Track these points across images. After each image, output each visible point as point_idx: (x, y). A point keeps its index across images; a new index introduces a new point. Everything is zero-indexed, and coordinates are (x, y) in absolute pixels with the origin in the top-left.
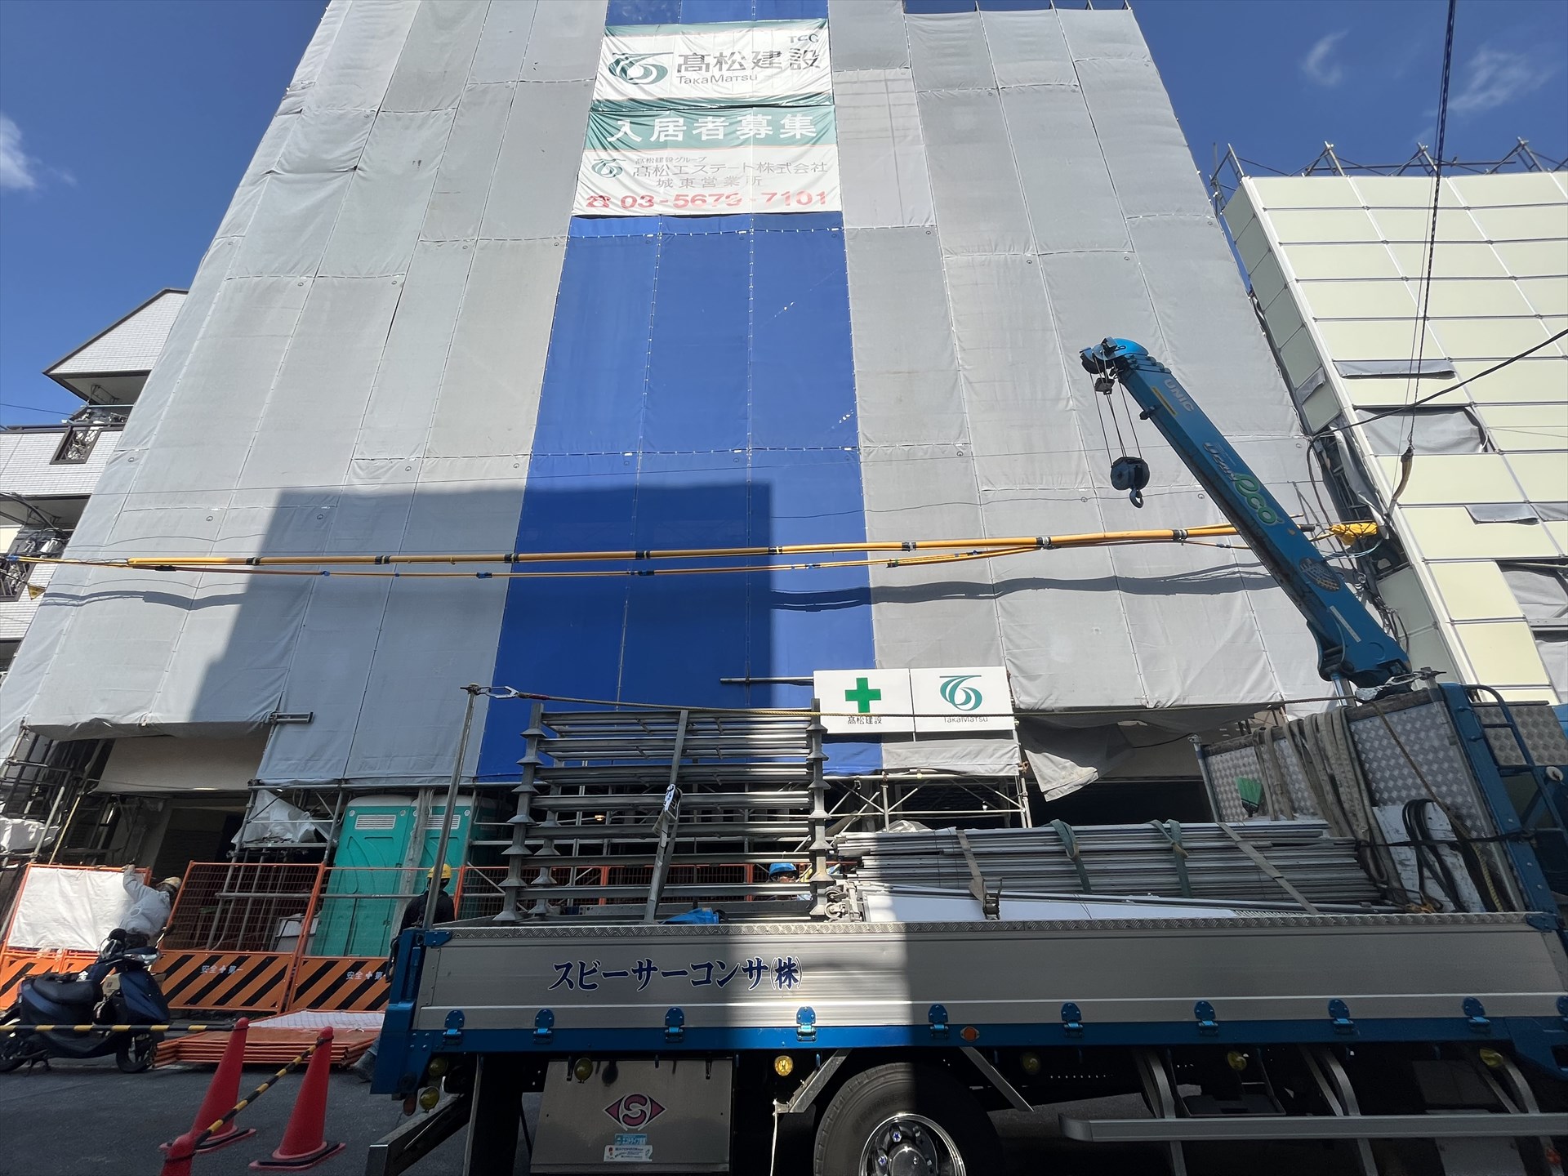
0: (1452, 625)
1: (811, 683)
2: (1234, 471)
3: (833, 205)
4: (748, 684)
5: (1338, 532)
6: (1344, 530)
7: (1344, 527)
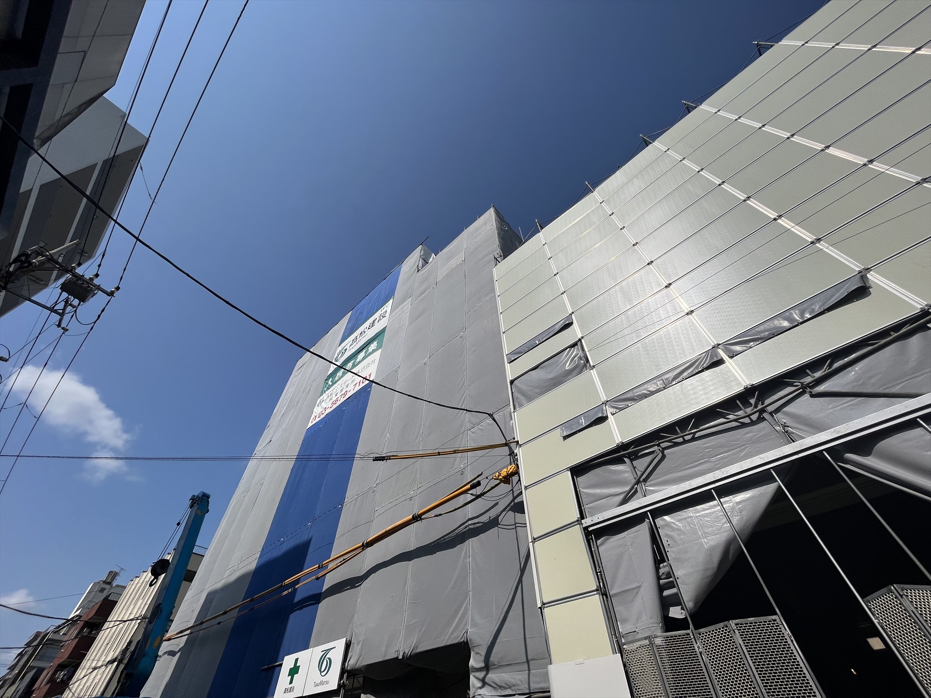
3: (372, 377)
5: (497, 479)
6: (499, 476)
7: (498, 473)
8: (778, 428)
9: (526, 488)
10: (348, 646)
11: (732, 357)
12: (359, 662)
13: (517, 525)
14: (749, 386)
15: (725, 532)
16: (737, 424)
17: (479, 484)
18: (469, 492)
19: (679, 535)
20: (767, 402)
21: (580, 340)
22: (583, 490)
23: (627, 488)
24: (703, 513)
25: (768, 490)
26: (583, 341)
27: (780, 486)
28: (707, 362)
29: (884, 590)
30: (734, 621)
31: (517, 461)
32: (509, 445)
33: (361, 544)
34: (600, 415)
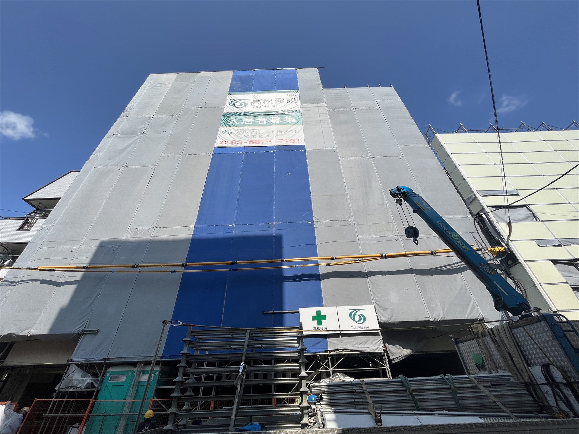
0: (541, 286)
1: (299, 312)
2: (449, 231)
3: (302, 143)
4: (274, 314)
6: (493, 250)
9: (525, 261)
12: (392, 319)
26: (529, 207)
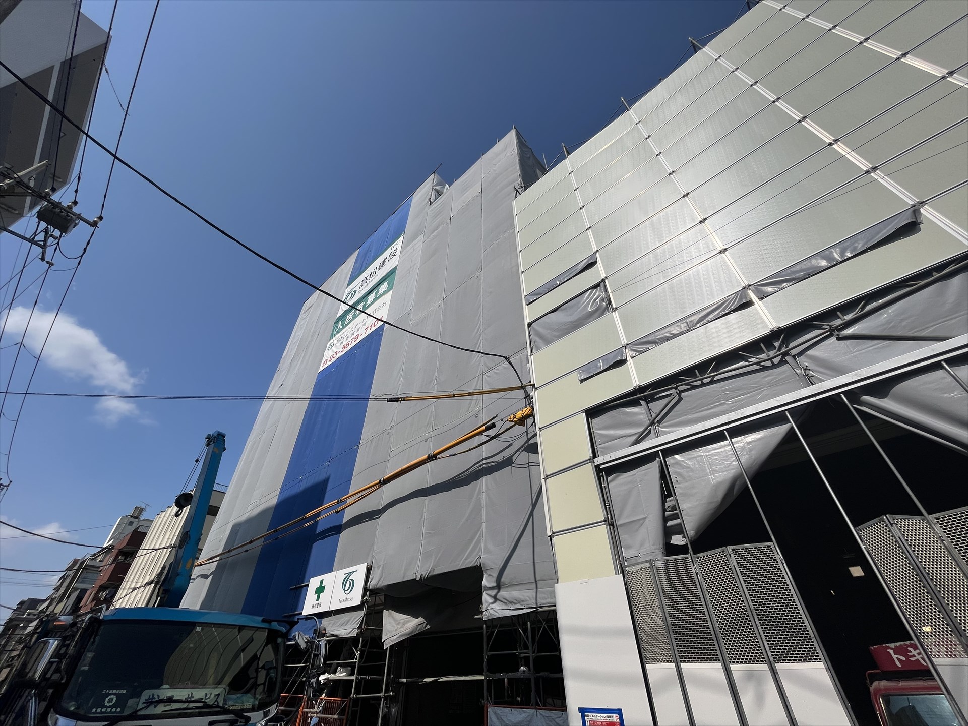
0: (546, 480)
3: (384, 320)
5: (512, 421)
6: (513, 418)
7: (513, 416)
8: (799, 371)
9: (540, 429)
10: (369, 570)
11: (761, 299)
12: (380, 583)
13: (530, 464)
14: (776, 329)
15: (732, 469)
16: (758, 367)
17: (493, 425)
18: (484, 434)
19: (687, 472)
20: (791, 345)
21: (603, 280)
22: (596, 432)
23: (641, 430)
24: (713, 452)
25: (780, 431)
26: (606, 281)
27: (792, 427)
28: (736, 303)
29: (877, 520)
30: (731, 547)
31: (533, 404)
32: (525, 389)
33: (378, 481)
34: (619, 358)
